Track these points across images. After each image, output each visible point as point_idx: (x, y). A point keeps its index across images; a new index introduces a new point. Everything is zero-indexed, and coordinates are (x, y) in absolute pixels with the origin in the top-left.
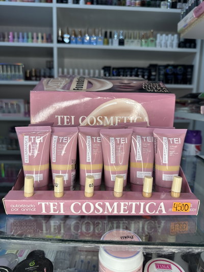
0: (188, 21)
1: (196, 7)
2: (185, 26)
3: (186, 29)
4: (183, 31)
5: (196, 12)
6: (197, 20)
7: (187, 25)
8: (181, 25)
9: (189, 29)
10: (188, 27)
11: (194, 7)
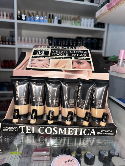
0: (102, 12)
1: (108, 3)
2: (100, 15)
3: (101, 16)
4: (99, 18)
5: (108, 6)
6: (108, 11)
7: (101, 14)
8: (98, 14)
9: (103, 17)
10: (102, 16)
11: (107, 3)
